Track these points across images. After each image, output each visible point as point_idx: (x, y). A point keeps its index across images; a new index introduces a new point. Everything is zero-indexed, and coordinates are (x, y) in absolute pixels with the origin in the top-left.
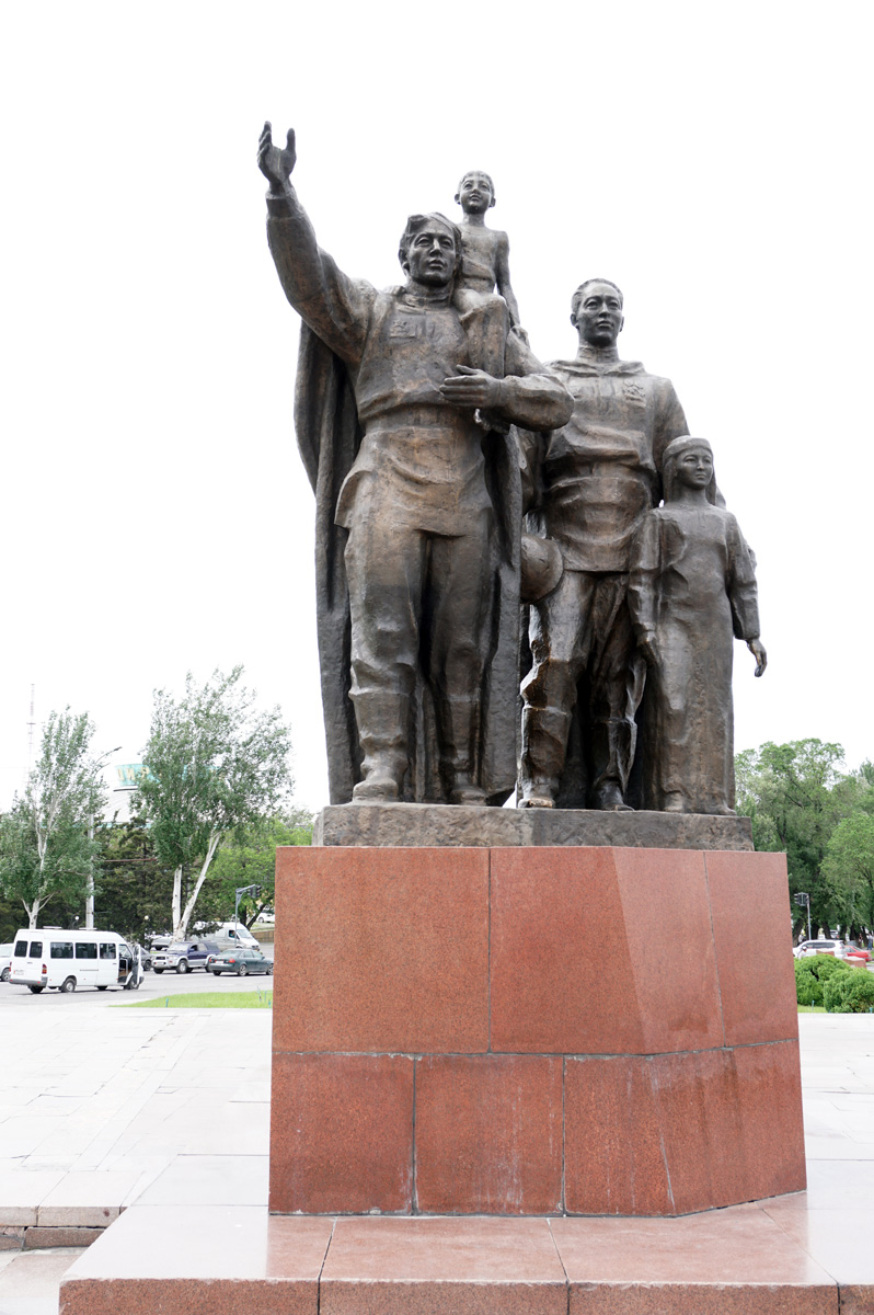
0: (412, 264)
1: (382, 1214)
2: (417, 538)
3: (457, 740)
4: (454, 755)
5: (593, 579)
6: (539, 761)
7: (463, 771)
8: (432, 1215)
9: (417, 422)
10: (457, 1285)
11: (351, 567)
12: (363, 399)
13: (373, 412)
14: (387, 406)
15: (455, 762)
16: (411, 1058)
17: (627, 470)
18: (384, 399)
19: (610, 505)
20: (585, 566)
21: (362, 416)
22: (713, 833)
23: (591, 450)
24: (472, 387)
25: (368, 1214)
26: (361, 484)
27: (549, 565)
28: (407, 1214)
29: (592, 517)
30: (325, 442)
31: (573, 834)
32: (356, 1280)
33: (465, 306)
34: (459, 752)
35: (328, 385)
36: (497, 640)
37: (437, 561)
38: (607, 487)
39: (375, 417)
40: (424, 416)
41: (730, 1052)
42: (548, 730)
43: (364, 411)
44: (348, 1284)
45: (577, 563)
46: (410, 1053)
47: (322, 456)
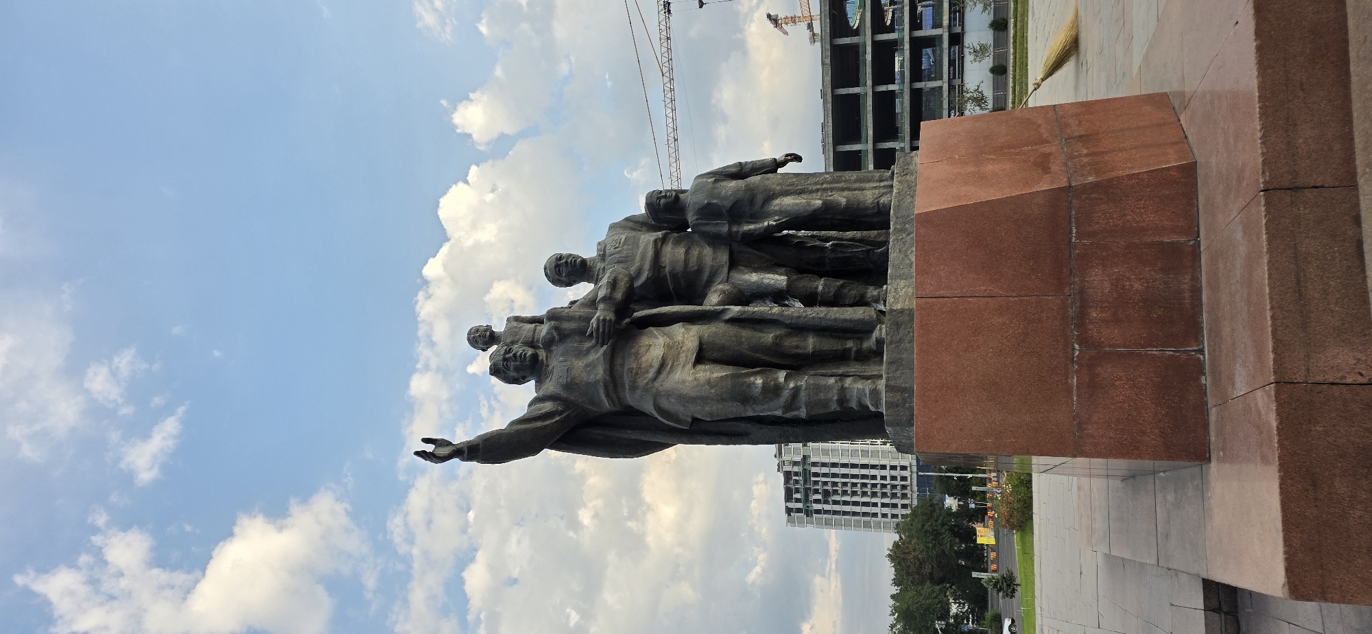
0: (522, 374)
1: (1204, 374)
2: (700, 367)
3: (839, 347)
4: (850, 350)
5: (733, 264)
6: (855, 297)
7: (861, 344)
8: (1203, 336)
9: (622, 365)
10: (1270, 275)
11: (718, 416)
12: (607, 405)
13: (615, 397)
14: (611, 388)
15: (855, 349)
16: (1077, 353)
17: (664, 245)
18: (606, 387)
19: (687, 253)
20: (726, 269)
21: (618, 408)
22: (907, 174)
23: (651, 266)
24: (601, 325)
25: (1205, 385)
26: (663, 406)
27: (723, 292)
28: (1204, 355)
29: (693, 266)
30: (634, 435)
31: (906, 256)
32: (1271, 356)
33: (550, 336)
34: (848, 346)
35: (596, 432)
36: (771, 319)
37: (715, 355)
38: (674, 254)
39: (619, 398)
40: (618, 361)
41: (1065, 140)
42: (834, 291)
43: (614, 405)
44: (1275, 360)
45: (723, 275)
46: (1073, 354)
47: (643, 438)
